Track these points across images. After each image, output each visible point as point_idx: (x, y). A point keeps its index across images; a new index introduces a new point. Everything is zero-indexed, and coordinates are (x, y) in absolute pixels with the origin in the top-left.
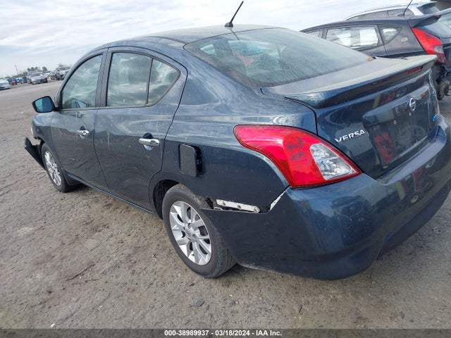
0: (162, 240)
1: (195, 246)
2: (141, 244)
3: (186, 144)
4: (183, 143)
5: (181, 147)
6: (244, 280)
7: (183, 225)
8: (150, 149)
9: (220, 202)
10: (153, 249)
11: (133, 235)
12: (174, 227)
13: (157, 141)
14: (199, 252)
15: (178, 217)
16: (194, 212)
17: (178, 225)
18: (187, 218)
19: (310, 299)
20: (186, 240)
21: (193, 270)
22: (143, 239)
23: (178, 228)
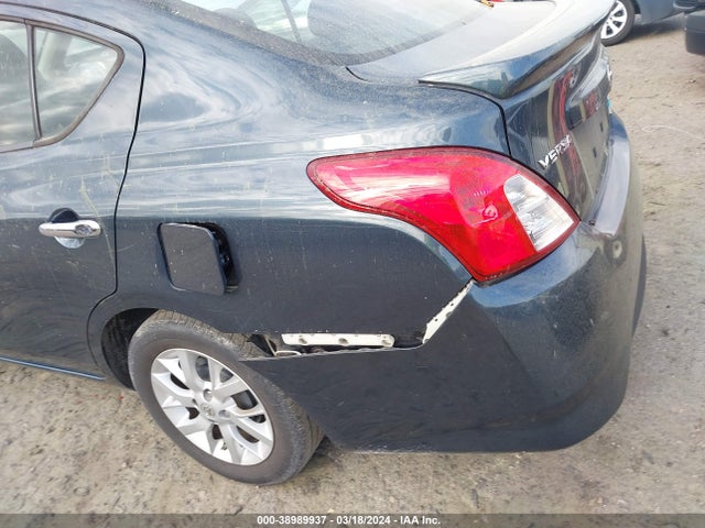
0: (131, 423)
1: (227, 430)
2: (85, 445)
3: (181, 222)
4: (169, 221)
5: (163, 230)
6: (340, 467)
7: (190, 394)
8: (75, 244)
9: (291, 339)
10: (118, 449)
11: (59, 428)
12: (166, 403)
13: (95, 225)
14: (240, 440)
15: (174, 379)
16: (216, 366)
17: (176, 397)
18: (198, 380)
19: (483, 473)
20: (203, 421)
21: (229, 477)
22: (86, 432)
23: (178, 403)
